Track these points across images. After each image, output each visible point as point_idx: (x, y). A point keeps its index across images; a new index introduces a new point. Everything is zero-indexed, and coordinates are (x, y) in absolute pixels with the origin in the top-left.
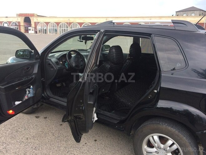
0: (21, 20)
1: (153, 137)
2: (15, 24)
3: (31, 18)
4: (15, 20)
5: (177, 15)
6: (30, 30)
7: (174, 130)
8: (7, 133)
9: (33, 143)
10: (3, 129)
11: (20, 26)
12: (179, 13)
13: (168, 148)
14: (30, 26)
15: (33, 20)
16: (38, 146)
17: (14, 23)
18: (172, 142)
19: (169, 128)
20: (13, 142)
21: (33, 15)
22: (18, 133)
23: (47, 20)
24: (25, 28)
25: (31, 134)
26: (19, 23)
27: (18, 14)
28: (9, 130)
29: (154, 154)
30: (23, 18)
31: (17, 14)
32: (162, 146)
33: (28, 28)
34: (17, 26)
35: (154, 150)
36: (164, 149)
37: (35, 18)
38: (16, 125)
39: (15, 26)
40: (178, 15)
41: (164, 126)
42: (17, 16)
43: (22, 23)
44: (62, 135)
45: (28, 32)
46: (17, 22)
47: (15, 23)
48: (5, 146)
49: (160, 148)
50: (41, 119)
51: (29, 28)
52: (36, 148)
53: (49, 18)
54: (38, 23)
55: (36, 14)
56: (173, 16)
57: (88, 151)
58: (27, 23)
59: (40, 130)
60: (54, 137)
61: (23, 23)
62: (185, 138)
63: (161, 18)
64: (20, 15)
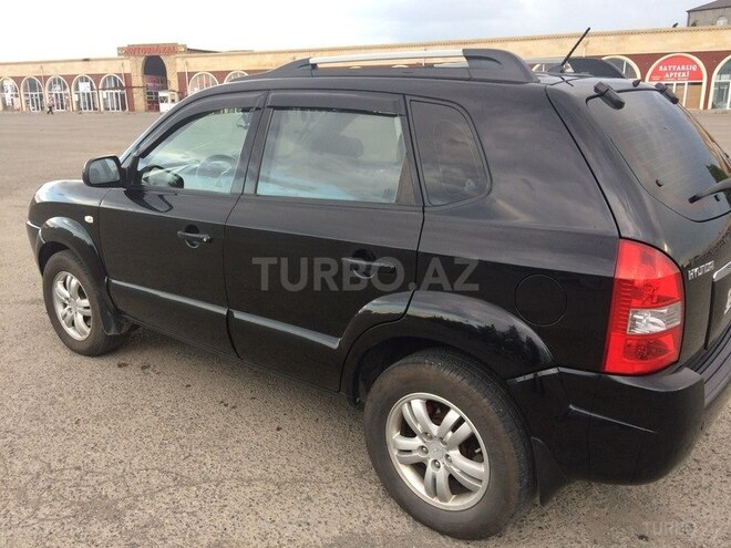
0: (134, 68)
1: (409, 404)
2: (116, 84)
3: (167, 60)
4: (112, 69)
5: (691, 22)
6: (164, 100)
7: (459, 378)
8: (25, 405)
9: (91, 434)
10: (14, 397)
11: (129, 87)
12: (699, 16)
13: (450, 434)
14: (165, 88)
15: (174, 66)
16: (103, 441)
17: (109, 77)
18: (457, 416)
19: (447, 373)
20: (34, 429)
21: (172, 49)
22: (56, 406)
23: (220, 65)
24: (148, 93)
25: (92, 409)
26: (127, 77)
27: (122, 49)
28: (32, 400)
29: (414, 454)
30: (142, 60)
31: (119, 49)
32: (434, 429)
33: (157, 94)
34: (121, 87)
35: (416, 442)
36: (441, 439)
37: (178, 60)
38: (53, 386)
39: (116, 88)
40: (694, 25)
41: (434, 368)
42: (119, 54)
43: (138, 80)
44: (182, 415)
45: (158, 109)
46: (120, 75)
47: (115, 78)
48: (10, 439)
49: (431, 438)
50: (133, 372)
51: (161, 94)
52: (96, 445)
53: (226, 55)
54: (191, 74)
55: (184, 46)
56: (675, 26)
57: (248, 456)
58: (154, 78)
59: (120, 399)
60: (157, 418)
61: (140, 78)
62: (485, 400)
63: (626, 36)
64: (130, 51)
